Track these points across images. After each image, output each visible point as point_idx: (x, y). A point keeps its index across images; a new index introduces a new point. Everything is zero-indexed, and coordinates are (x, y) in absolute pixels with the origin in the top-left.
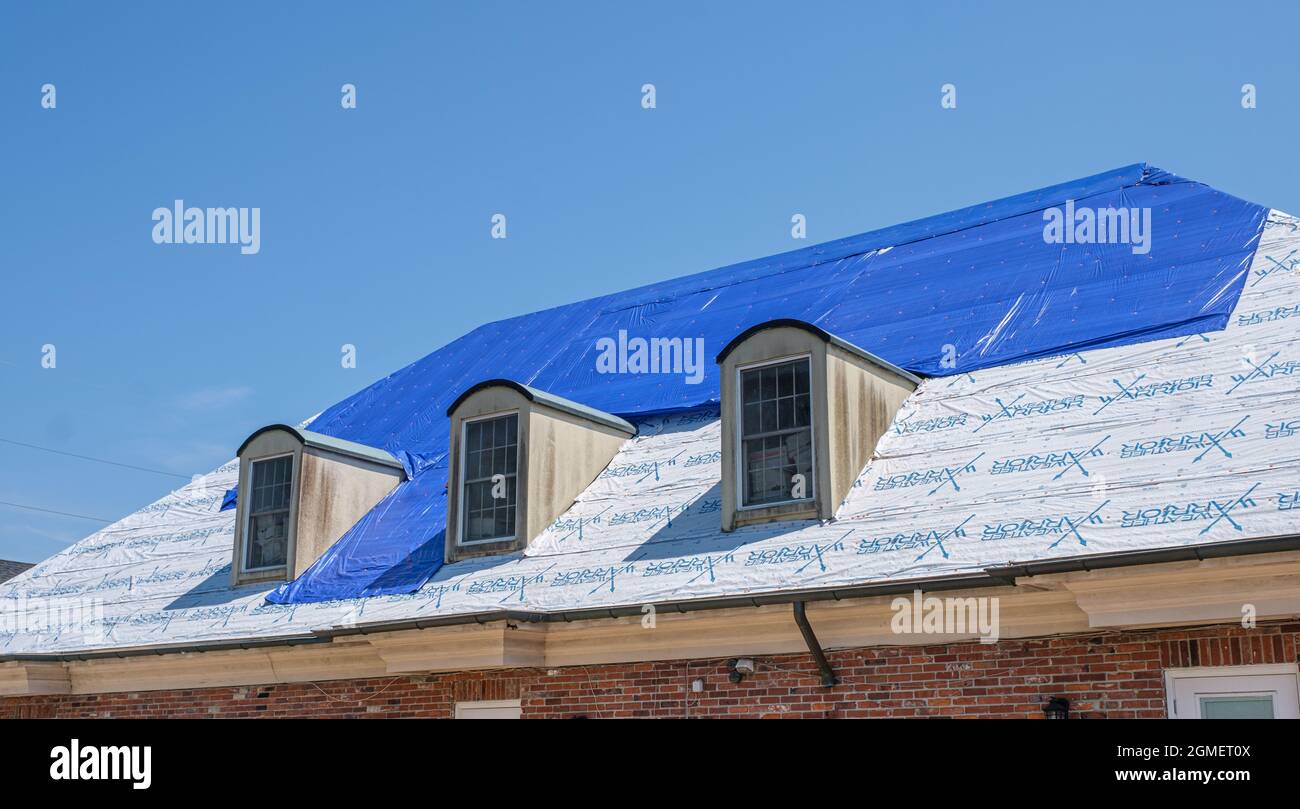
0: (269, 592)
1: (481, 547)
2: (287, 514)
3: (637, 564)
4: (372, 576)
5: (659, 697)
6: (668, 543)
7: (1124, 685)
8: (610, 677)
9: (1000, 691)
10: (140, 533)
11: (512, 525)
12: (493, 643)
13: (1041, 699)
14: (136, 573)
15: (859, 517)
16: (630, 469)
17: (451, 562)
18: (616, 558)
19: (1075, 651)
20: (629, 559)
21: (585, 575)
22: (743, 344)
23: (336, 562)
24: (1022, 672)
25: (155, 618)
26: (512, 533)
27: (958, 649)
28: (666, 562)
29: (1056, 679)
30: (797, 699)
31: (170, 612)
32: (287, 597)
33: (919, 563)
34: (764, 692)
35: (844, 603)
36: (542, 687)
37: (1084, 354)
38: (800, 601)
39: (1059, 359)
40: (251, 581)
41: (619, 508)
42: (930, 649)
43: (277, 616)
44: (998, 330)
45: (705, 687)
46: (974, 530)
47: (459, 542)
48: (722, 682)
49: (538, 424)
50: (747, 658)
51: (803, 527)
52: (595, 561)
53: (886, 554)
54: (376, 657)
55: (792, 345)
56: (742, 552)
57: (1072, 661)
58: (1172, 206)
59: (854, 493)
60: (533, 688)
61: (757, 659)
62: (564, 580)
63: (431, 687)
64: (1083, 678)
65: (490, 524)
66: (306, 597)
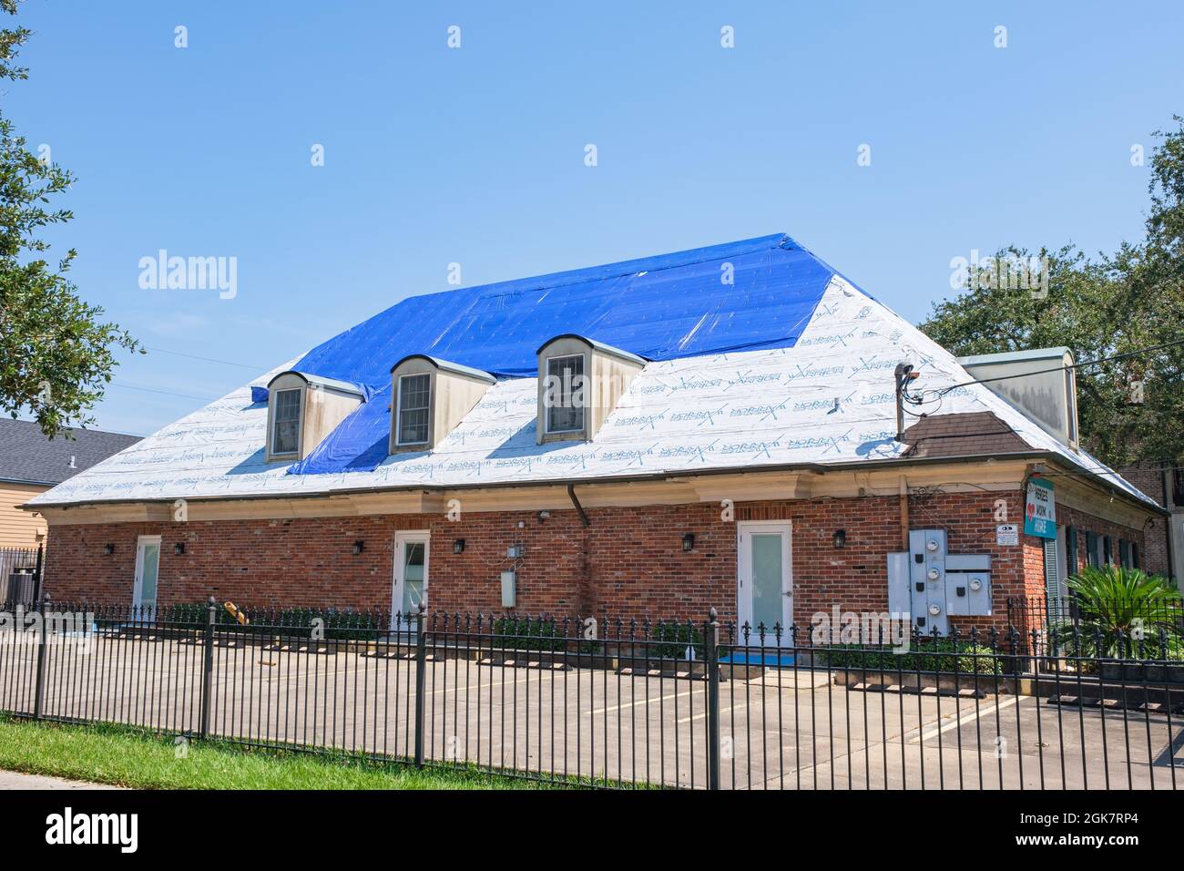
0: (289, 467)
1: (409, 447)
2: (298, 423)
3: (491, 460)
4: (349, 460)
5: (502, 530)
6: (510, 449)
7: (719, 528)
8: (477, 519)
9: (664, 530)
10: (201, 425)
11: (426, 434)
12: (416, 501)
13: (682, 534)
14: (204, 451)
15: (605, 440)
16: (491, 404)
17: (392, 454)
18: (482, 456)
19: (699, 512)
20: (488, 457)
21: (465, 465)
22: (550, 346)
23: (326, 451)
24: (674, 521)
25: (221, 479)
26: (426, 440)
27: (647, 510)
28: (507, 460)
29: (690, 525)
30: (570, 532)
31: (230, 476)
32: (300, 470)
33: (630, 467)
34: (554, 528)
35: (592, 486)
36: (441, 524)
37: (728, 355)
38: (571, 485)
39: (715, 356)
40: (277, 460)
41: (485, 427)
42: (634, 509)
43: (296, 481)
44: (691, 335)
45: (525, 525)
46: (657, 451)
47: (397, 443)
48: (534, 522)
49: (441, 380)
50: (546, 511)
51: (577, 444)
52: (470, 458)
53: (614, 462)
54: (352, 505)
55: (575, 348)
56: (546, 456)
57: (697, 516)
58: (791, 265)
59: (604, 426)
60: (437, 524)
61: (551, 512)
62: (454, 467)
63: (382, 522)
64: (702, 525)
65: (414, 434)
66: (311, 470)
